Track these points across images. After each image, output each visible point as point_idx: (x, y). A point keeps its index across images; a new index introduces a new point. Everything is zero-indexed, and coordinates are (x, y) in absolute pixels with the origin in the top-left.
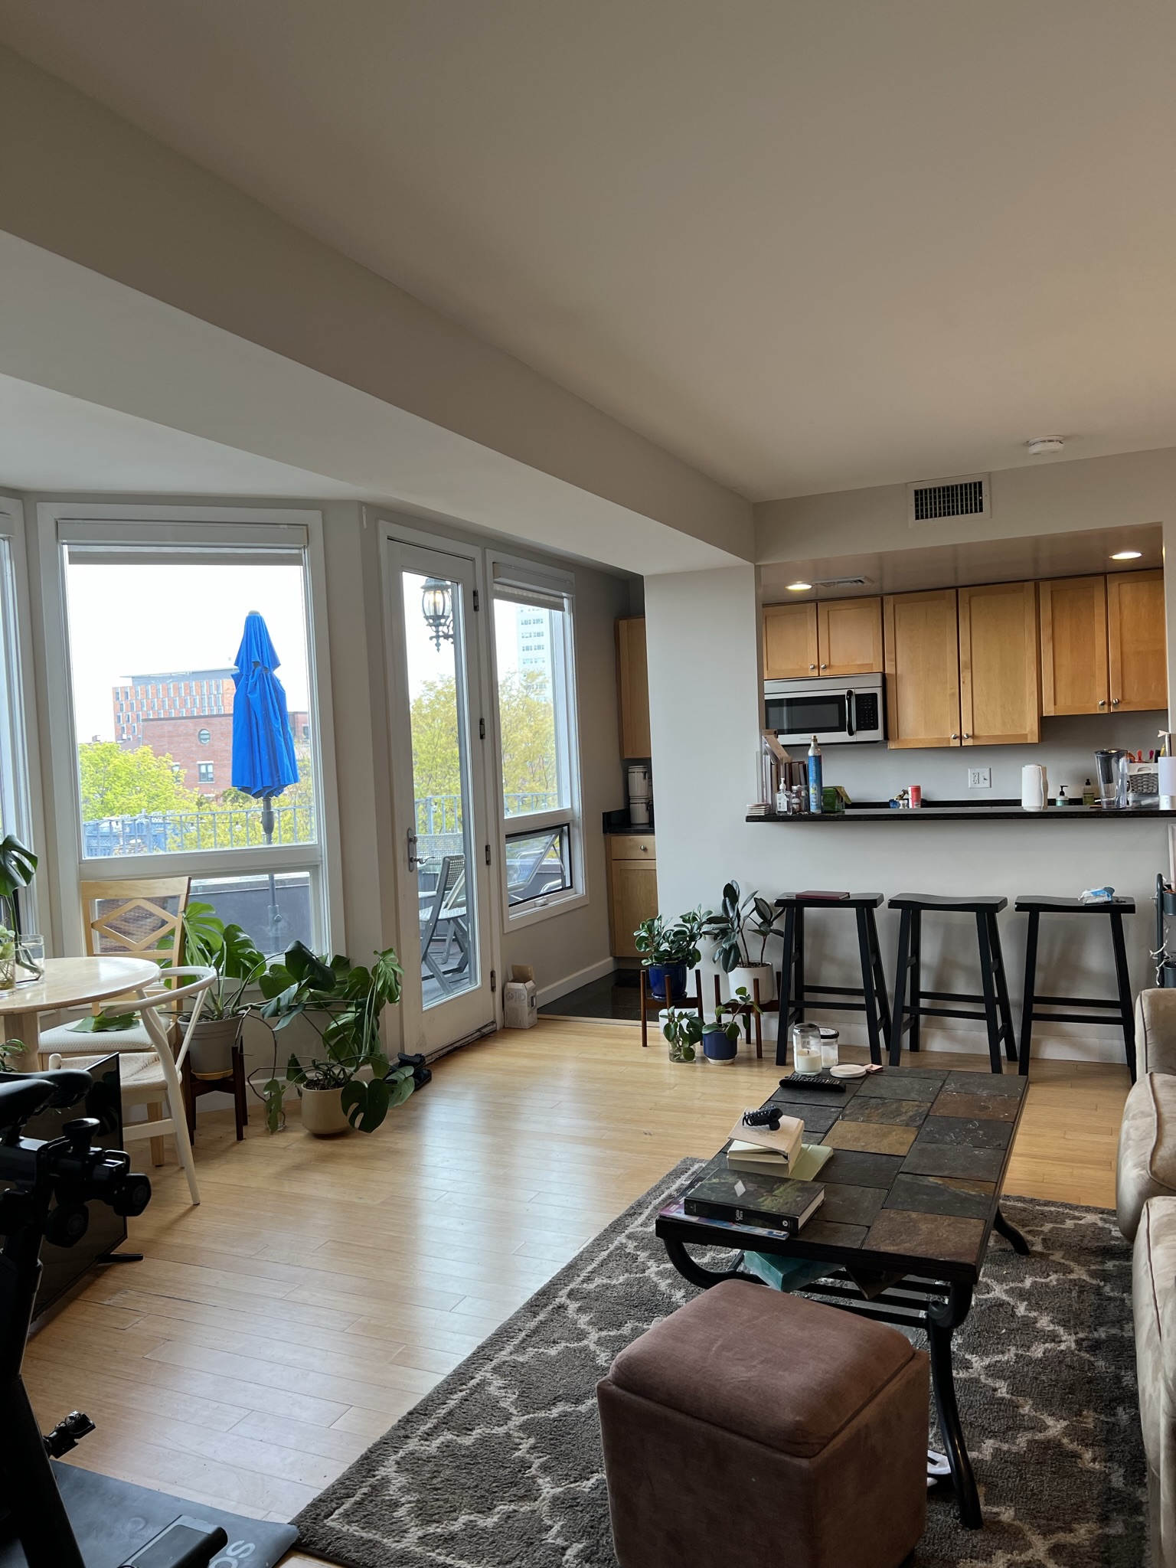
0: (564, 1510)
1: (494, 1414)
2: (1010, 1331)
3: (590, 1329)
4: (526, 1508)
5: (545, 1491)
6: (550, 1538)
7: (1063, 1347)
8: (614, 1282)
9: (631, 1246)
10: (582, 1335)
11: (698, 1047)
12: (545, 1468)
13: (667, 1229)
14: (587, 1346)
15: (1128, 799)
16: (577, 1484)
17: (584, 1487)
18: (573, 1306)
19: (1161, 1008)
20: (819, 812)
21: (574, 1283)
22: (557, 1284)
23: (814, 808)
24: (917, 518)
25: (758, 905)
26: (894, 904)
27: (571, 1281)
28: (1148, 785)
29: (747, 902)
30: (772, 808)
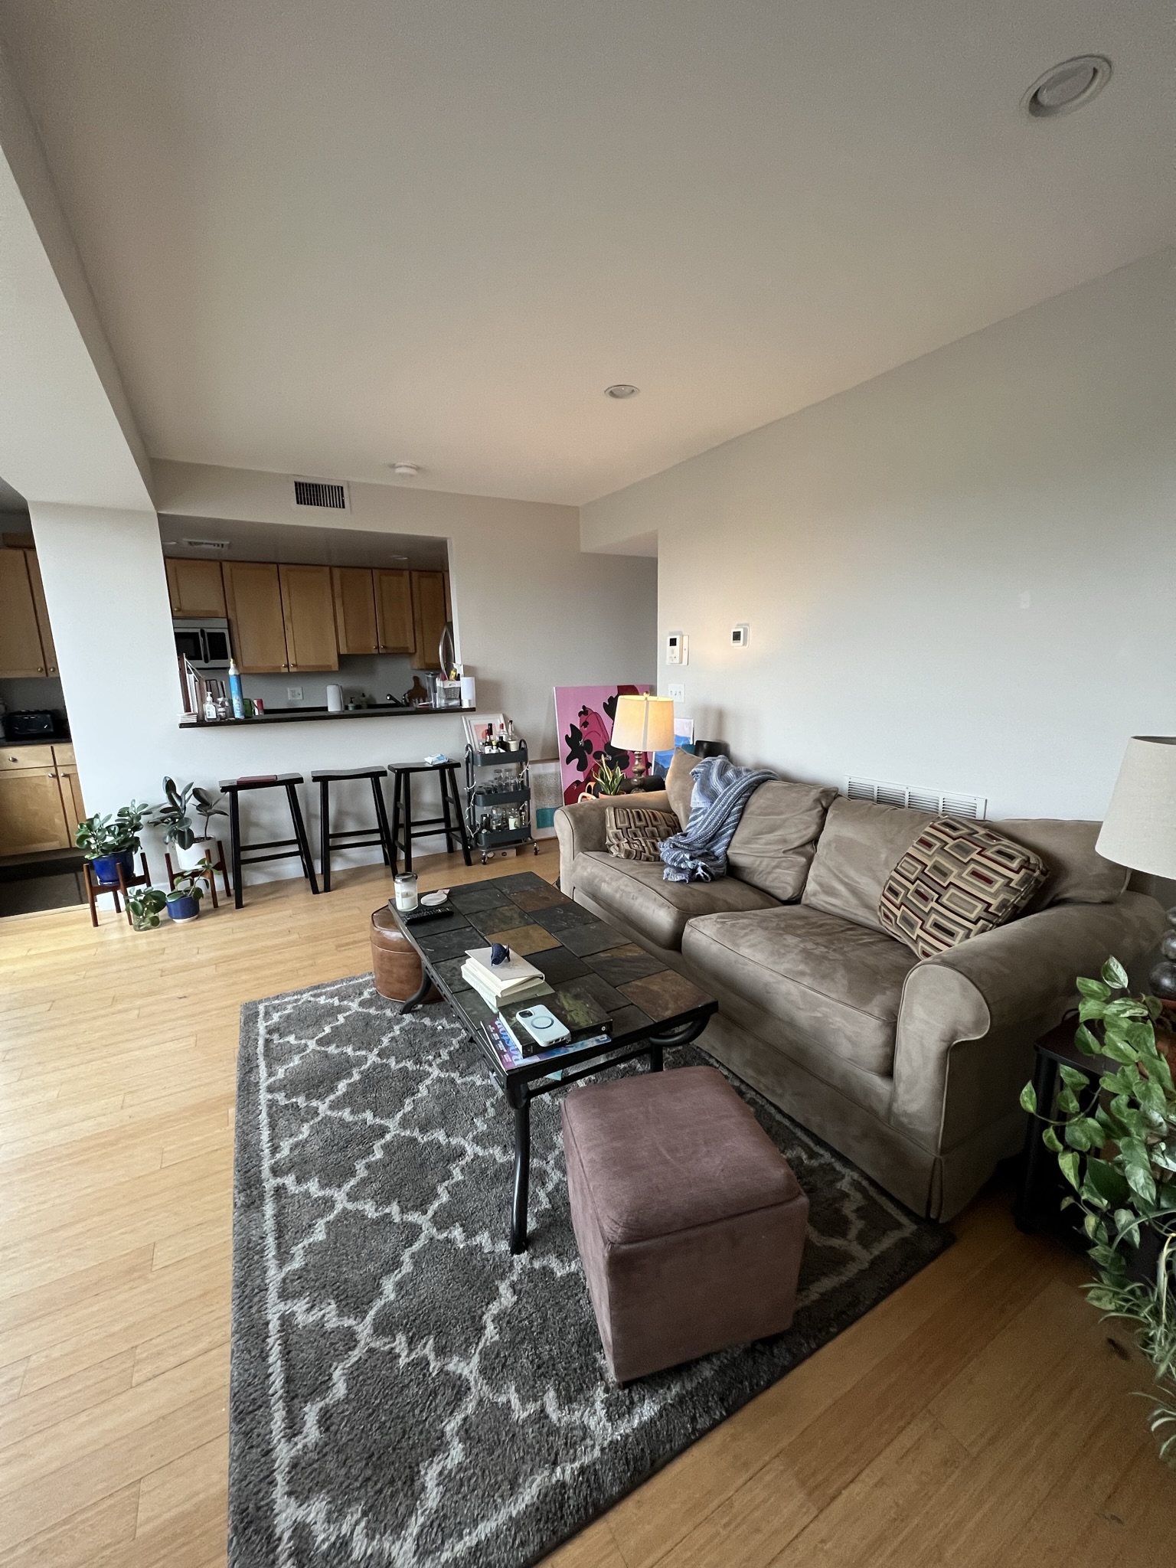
0: (501, 1374)
1: (332, 1341)
4: (469, 1406)
5: (466, 1372)
6: (520, 1413)
8: (301, 1137)
9: (281, 1098)
10: (328, 1203)
14: (344, 1209)
16: (483, 1341)
17: (491, 1338)
19: (578, 816)
20: (242, 717)
21: (266, 1160)
22: (249, 1170)
23: (238, 715)
24: (298, 503)
25: (197, 793)
26: (315, 779)
27: (260, 1159)
28: (456, 693)
29: (185, 792)
30: (201, 716)
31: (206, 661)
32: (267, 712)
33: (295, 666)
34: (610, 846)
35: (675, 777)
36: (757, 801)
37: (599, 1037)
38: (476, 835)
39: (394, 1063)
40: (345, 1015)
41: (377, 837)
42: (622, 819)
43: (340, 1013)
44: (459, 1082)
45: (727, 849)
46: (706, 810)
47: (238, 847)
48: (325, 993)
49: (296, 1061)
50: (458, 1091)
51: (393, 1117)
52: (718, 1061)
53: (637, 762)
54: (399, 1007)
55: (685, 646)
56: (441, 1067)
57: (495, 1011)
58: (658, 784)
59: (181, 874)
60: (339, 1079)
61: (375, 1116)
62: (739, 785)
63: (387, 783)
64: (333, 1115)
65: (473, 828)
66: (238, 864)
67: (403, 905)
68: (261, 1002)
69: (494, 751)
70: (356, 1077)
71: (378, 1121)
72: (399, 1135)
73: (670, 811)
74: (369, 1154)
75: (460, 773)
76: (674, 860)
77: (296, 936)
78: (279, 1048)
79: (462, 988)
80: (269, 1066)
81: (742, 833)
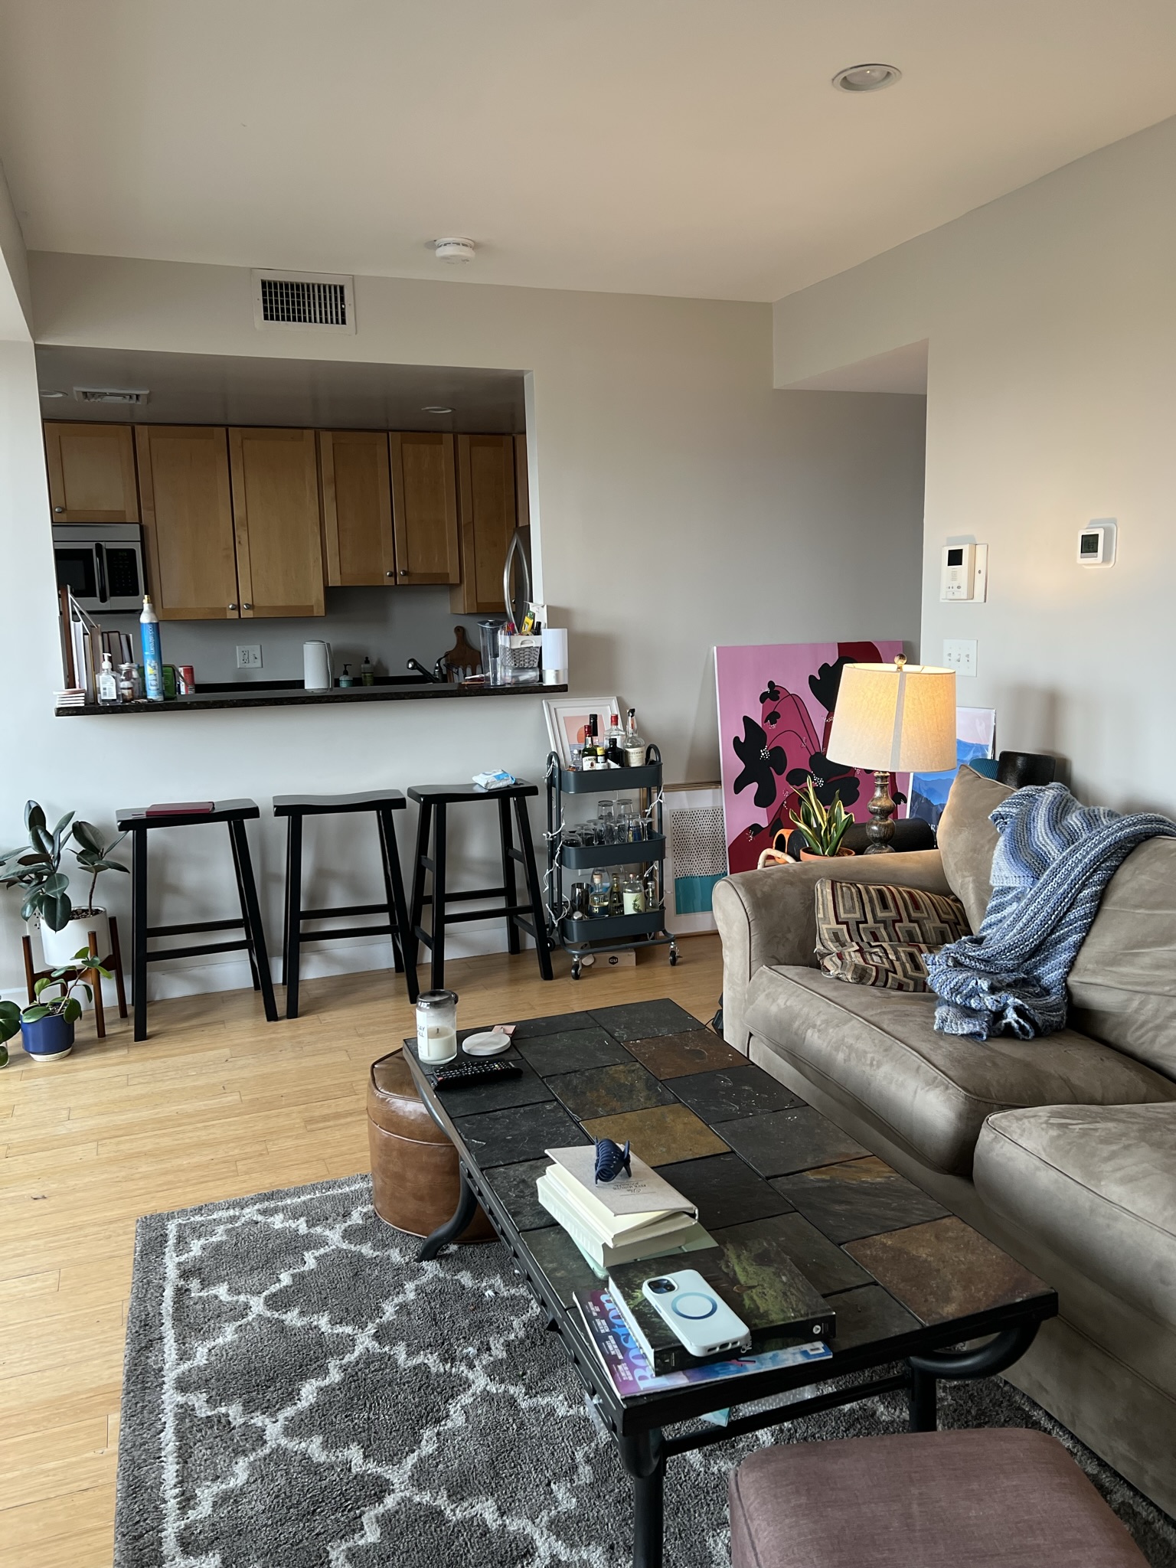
8: (233, 1483)
9: (198, 1401)
20: (159, 698)
21: (171, 1519)
22: (141, 1536)
23: (153, 694)
24: (266, 318)
25: (79, 830)
26: (280, 811)
27: (161, 1517)
28: (532, 659)
29: (60, 829)
30: (91, 693)
31: (103, 599)
32: (200, 688)
33: (250, 607)
34: (823, 956)
35: (958, 824)
36: (1133, 878)
37: (807, 1347)
38: (562, 923)
39: (404, 1356)
40: (317, 1254)
41: (383, 919)
42: (848, 904)
43: (308, 1249)
44: (524, 1405)
45: (1068, 973)
46: (1023, 893)
47: (144, 931)
48: (284, 1209)
49: (229, 1334)
50: (522, 1423)
51: (400, 1462)
52: (1050, 1417)
53: (878, 793)
54: (416, 1247)
55: (980, 564)
56: (493, 1371)
57: (601, 1274)
58: (924, 839)
59: (47, 974)
60: (304, 1377)
61: (366, 1457)
62: (1091, 847)
63: (405, 822)
64: (290, 1445)
65: (557, 908)
66: (143, 959)
67: (430, 1051)
68: (171, 1216)
69: (599, 766)
70: (335, 1376)
71: (372, 1467)
72: (410, 1500)
73: (947, 892)
74: (354, 1531)
75: (537, 806)
76: (956, 991)
77: (236, 1097)
78: (199, 1307)
79: (538, 1222)
80: (181, 1340)
81: (1101, 941)
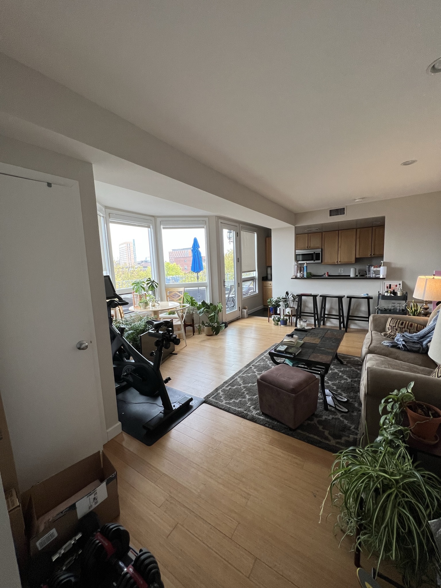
0: (250, 400)
1: (238, 384)
2: (337, 378)
3: (256, 371)
4: (244, 399)
5: (247, 397)
6: (248, 405)
7: (348, 381)
8: (261, 364)
9: (264, 358)
10: (254, 372)
11: (279, 323)
12: (247, 393)
13: (270, 354)
14: (255, 374)
15: (373, 275)
17: (254, 397)
18: (253, 367)
19: (375, 318)
20: (306, 277)
21: (254, 363)
22: (250, 363)
23: (305, 277)
24: (331, 216)
25: (293, 296)
26: (321, 296)
28: (378, 273)
29: (290, 295)
30: (296, 276)
31: (314, 261)
32: (329, 276)
33: (340, 262)
37: (291, 355)
42: (393, 323)
45: (428, 343)
47: (301, 312)
53: (424, 305)
59: (286, 315)
69: (388, 295)
